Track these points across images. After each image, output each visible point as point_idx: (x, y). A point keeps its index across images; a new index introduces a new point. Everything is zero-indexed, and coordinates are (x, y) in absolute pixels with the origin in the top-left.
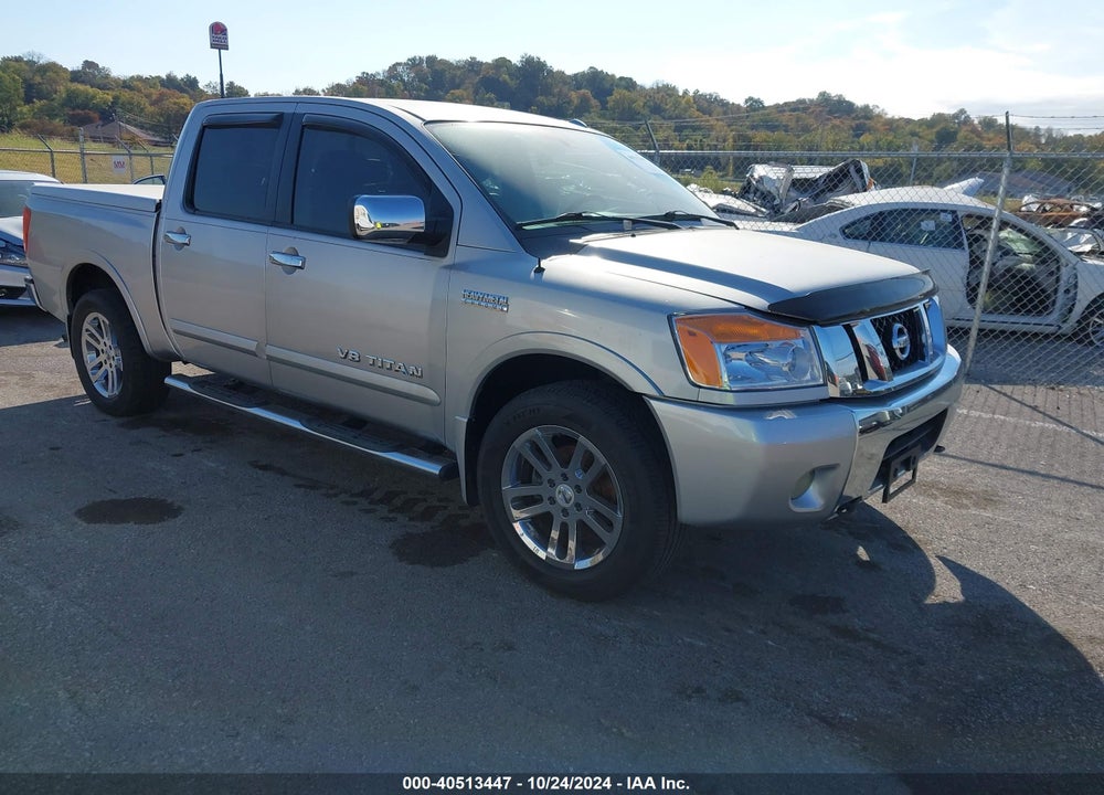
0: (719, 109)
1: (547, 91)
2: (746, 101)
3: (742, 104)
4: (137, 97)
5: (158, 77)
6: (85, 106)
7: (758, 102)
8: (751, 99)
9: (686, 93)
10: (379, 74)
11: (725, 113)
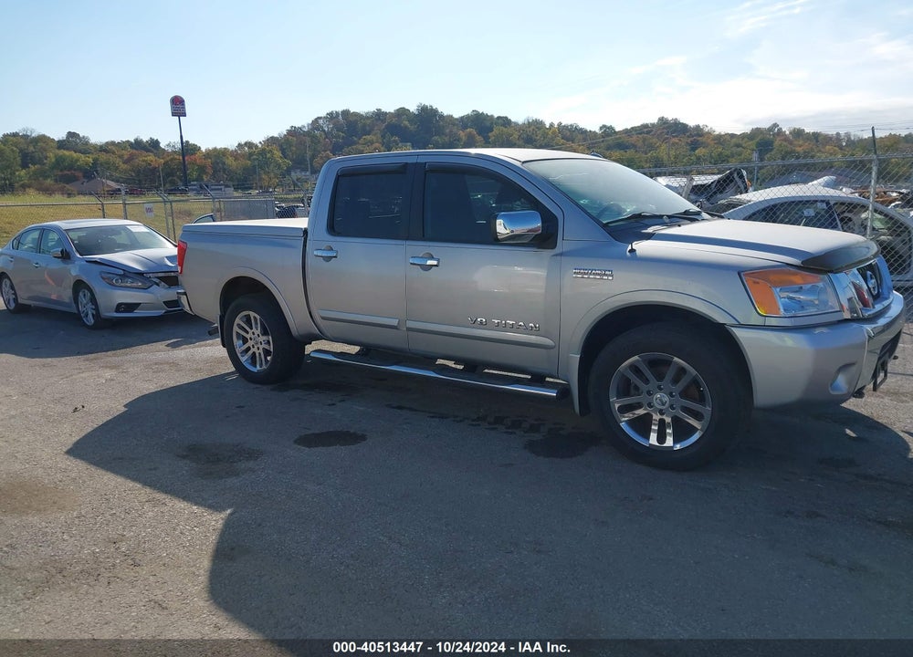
0: (580, 136)
1: (440, 132)
2: (601, 128)
3: (598, 131)
4: (112, 158)
5: (128, 141)
6: (71, 167)
7: (611, 128)
8: (604, 126)
9: (552, 125)
10: (304, 127)
11: (585, 140)
